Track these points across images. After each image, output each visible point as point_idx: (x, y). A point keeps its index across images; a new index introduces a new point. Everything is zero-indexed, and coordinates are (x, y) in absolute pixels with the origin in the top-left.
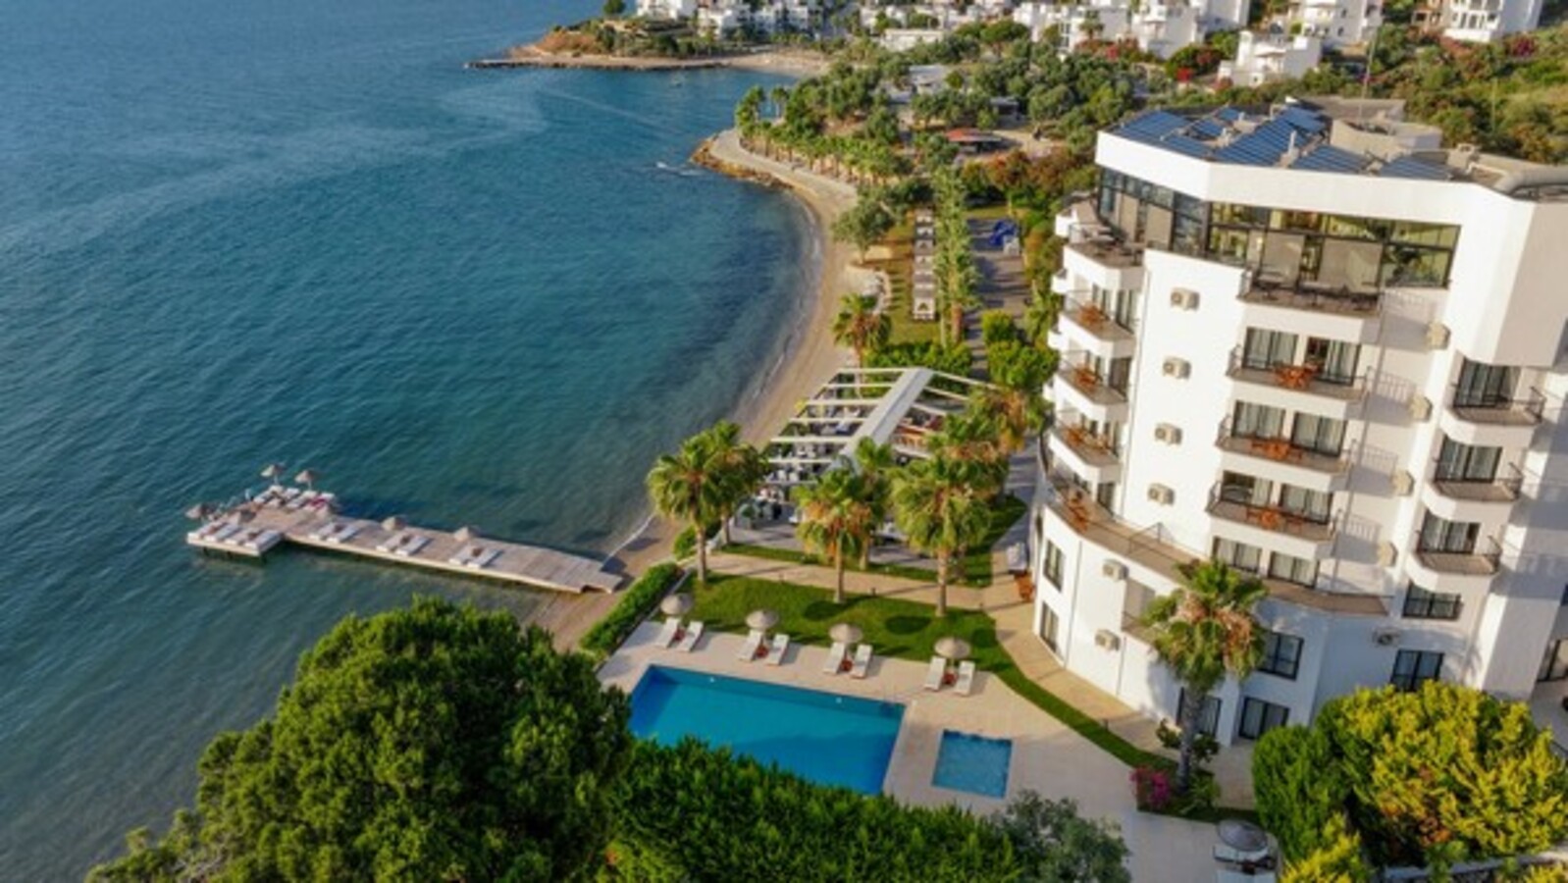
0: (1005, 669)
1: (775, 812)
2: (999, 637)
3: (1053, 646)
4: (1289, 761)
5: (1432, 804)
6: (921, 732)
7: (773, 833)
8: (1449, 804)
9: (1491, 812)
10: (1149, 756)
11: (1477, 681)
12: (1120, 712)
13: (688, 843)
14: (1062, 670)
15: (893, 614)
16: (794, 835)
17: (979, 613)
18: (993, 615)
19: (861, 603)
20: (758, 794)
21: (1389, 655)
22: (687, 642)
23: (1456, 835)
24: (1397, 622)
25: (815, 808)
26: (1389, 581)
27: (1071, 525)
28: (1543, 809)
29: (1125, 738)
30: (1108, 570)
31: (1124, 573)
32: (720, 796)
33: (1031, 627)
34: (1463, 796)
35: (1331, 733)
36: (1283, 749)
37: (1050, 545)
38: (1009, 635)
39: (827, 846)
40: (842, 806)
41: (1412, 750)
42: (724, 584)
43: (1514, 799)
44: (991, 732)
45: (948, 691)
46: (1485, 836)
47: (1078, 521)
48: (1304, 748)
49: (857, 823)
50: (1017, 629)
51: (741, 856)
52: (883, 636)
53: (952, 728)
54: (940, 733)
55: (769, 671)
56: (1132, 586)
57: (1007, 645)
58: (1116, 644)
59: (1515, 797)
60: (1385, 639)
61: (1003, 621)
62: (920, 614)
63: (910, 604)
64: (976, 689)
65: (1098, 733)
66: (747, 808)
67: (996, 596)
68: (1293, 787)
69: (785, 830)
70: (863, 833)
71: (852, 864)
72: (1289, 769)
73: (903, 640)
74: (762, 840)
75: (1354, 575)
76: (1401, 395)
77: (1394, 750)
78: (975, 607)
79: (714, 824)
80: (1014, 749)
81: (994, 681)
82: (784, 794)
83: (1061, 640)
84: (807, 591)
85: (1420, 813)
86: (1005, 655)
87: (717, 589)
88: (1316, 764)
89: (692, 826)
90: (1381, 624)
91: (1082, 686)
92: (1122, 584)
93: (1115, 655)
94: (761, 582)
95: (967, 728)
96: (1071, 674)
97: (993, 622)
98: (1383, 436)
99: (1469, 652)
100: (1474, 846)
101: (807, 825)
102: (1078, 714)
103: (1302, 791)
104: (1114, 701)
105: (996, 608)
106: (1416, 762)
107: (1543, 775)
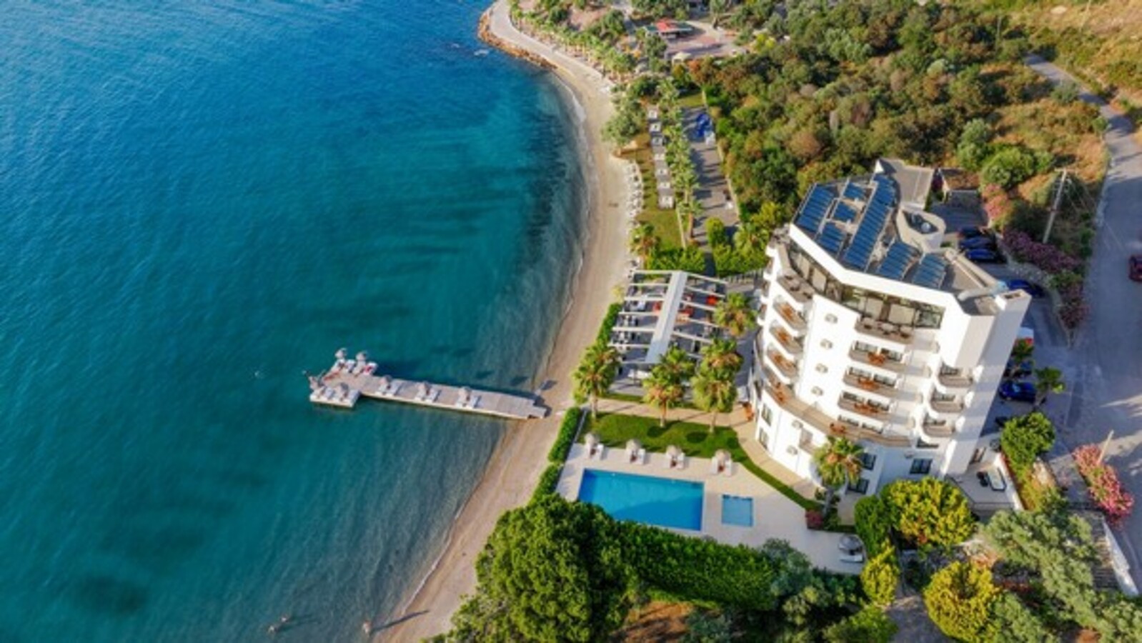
0: (743, 459)
1: (672, 552)
2: (740, 442)
3: (765, 447)
4: (870, 514)
5: (921, 531)
6: (713, 496)
7: (674, 562)
8: (928, 531)
9: (943, 532)
10: (810, 502)
11: (944, 470)
12: (798, 480)
13: (641, 568)
14: (770, 459)
15: (689, 432)
16: (682, 562)
17: (728, 429)
18: (736, 429)
19: (674, 426)
20: (665, 546)
21: (910, 462)
22: (598, 455)
23: (930, 541)
24: (914, 449)
25: (689, 550)
26: (912, 433)
27: (776, 401)
28: (960, 530)
29: (801, 493)
30: (794, 425)
31: (801, 426)
32: (649, 547)
33: (754, 435)
34: (933, 526)
35: (886, 501)
36: (867, 509)
37: (765, 406)
38: (745, 440)
39: (695, 565)
40: (699, 549)
41: (916, 510)
42: (605, 418)
43: (952, 527)
44: (743, 495)
45: (722, 474)
46: (940, 540)
47: (780, 400)
48: (875, 509)
49: (707, 556)
50: (748, 436)
51: (664, 572)
52: (687, 445)
53: (726, 493)
54: (720, 497)
55: (638, 468)
56: (804, 431)
57: (744, 446)
58: (796, 452)
59: (952, 526)
60: (908, 457)
61: (741, 432)
62: (701, 430)
63: (697, 425)
64: (734, 472)
65: (788, 491)
66: (660, 552)
67: (735, 418)
68: (871, 526)
69: (678, 560)
70: (709, 560)
71: (707, 573)
72: (869, 517)
73: (696, 447)
74: (670, 565)
75: (899, 429)
76: (920, 366)
77: (909, 509)
78: (726, 425)
79: (650, 560)
80: (754, 502)
81: (740, 466)
82: (675, 545)
83: (770, 445)
84: (646, 420)
85: (917, 533)
86: (743, 452)
87: (603, 421)
88: (880, 515)
89: (641, 562)
90: (906, 450)
91: (780, 468)
92: (799, 431)
93: (796, 457)
94: (624, 416)
95: (732, 493)
96: (775, 462)
97: (735, 434)
98: (911, 381)
99: (943, 458)
100: (935, 544)
101: (686, 557)
102: (779, 483)
103: (874, 526)
104: (794, 475)
105: (737, 425)
106: (917, 514)
107: (962, 517)
